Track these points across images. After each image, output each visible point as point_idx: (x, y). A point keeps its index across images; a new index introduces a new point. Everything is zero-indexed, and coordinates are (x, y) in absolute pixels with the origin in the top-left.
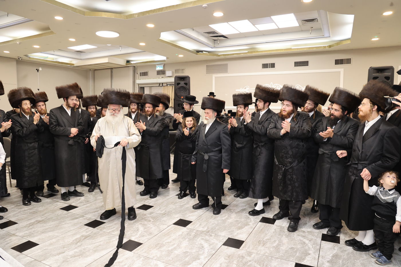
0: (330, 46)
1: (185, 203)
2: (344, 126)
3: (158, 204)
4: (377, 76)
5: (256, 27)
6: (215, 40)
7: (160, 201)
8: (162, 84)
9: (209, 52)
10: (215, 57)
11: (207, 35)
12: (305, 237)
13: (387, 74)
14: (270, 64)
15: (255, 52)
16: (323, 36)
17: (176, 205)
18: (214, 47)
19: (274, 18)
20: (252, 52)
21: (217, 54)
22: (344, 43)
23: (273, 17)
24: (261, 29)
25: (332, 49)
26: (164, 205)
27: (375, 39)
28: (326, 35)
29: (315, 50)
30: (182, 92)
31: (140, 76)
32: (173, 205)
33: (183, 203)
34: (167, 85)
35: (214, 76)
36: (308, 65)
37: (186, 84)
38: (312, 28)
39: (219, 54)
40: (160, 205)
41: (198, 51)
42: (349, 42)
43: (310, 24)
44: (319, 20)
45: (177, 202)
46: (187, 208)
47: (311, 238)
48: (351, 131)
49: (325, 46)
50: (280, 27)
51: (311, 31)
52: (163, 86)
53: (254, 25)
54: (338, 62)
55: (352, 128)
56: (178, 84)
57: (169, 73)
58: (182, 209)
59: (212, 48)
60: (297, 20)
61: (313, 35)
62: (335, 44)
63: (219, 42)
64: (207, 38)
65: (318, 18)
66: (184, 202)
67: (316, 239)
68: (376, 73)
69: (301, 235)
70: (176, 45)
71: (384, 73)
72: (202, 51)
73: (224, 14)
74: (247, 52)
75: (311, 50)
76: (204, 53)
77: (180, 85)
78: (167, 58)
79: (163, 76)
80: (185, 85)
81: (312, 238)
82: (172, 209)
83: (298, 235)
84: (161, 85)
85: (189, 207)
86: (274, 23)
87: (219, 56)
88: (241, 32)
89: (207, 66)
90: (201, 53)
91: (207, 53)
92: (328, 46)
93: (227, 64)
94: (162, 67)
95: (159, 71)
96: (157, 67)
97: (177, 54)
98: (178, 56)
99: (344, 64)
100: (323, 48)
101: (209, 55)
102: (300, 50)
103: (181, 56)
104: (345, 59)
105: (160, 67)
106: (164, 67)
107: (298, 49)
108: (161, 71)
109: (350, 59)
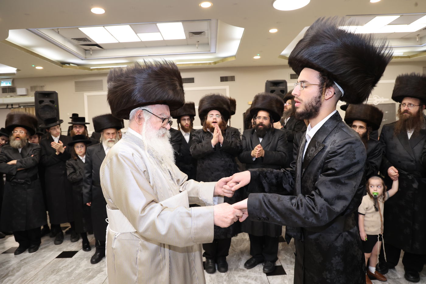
0: (215, 63)
1: (74, 267)
2: (272, 139)
3: (29, 279)
4: (273, 90)
5: (138, 36)
6: (86, 50)
7: (31, 272)
8: (12, 105)
9: (78, 65)
10: (87, 72)
11: (76, 42)
12: (248, 277)
13: (281, 87)
16: (209, 51)
17: (60, 273)
19: (161, 26)
21: (88, 67)
22: (230, 60)
23: (159, 25)
24: (144, 40)
25: (217, 65)
26: (40, 279)
27: (257, 57)
28: (213, 50)
29: (200, 66)
30: (47, 112)
32: (54, 275)
33: (71, 268)
34: (19, 106)
35: (86, 94)
36: (194, 82)
37: (52, 102)
38: (198, 42)
39: (91, 68)
40: (33, 280)
41: (63, 63)
42: (234, 59)
43: (197, 37)
44: (206, 34)
45: (61, 268)
46: (79, 274)
47: (255, 277)
48: (281, 143)
49: (211, 63)
50: (165, 39)
51: (198, 45)
52: (12, 108)
53: (136, 33)
54: (223, 79)
55: (281, 140)
56: (41, 102)
57: (21, 91)
58: (72, 278)
59: (82, 60)
60: (185, 31)
61: (199, 50)
62: (221, 60)
63: (91, 53)
64: (77, 46)
65: (206, 32)
66: (72, 266)
67: (260, 275)
68: (272, 87)
69: (242, 275)
70: (33, 52)
71: (279, 86)
72: (69, 63)
73: (105, 11)
75: (197, 66)
76: (71, 66)
77: (43, 104)
78: (18, 70)
79: (12, 94)
80: (51, 104)
81: (256, 275)
82: (56, 281)
83: (240, 276)
84: (10, 107)
85: (81, 273)
86: (159, 33)
87: (92, 70)
88: (120, 42)
89: (76, 83)
90: (68, 65)
91: (76, 66)
92: (213, 63)
93: (102, 80)
94: (10, 83)
95: (6, 88)
96: (2, 82)
97: (33, 66)
98: (34, 67)
99: (229, 81)
100: (209, 64)
101: (78, 68)
102: (185, 66)
103: (39, 68)
104: (229, 77)
105: (7, 83)
106: (13, 82)
107: (183, 64)
108: (8, 88)
109: (234, 76)
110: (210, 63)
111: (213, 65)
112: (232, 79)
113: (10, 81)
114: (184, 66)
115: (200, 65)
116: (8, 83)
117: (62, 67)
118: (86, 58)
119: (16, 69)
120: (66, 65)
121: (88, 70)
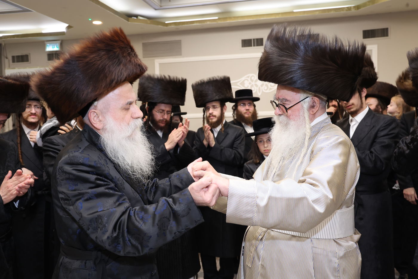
0: (358, 7)
10: (160, 28)
14: (255, 40)
15: (230, 18)
18: (160, 8)
20: (225, 19)
21: (163, 21)
25: (362, 11)
31: (13, 61)
35: (158, 62)
39: (167, 22)
41: (130, 16)
49: (350, 7)
54: (368, 34)
59: (156, 9)
62: (368, 2)
72: (137, 16)
74: (217, 18)
76: (140, 19)
78: (68, 28)
89: (144, 45)
90: (135, 18)
91: (146, 20)
92: (354, 7)
93: (181, 40)
94: (58, 46)
95: (53, 54)
96: (48, 45)
97: (90, 20)
98: (91, 22)
99: (378, 37)
100: (347, 10)
101: (149, 22)
102: (309, 15)
103: (97, 23)
104: (378, 30)
105: (53, 47)
106: (61, 45)
107: (304, 12)
108: (55, 54)
109: (387, 29)
110: (349, 9)
111: (354, 12)
112: (384, 33)
113: (58, 44)
114: (306, 15)
115: (332, 12)
116: (55, 46)
117: (128, 21)
118: (161, 6)
119: (67, 25)
120: (133, 18)
121: (163, 26)
